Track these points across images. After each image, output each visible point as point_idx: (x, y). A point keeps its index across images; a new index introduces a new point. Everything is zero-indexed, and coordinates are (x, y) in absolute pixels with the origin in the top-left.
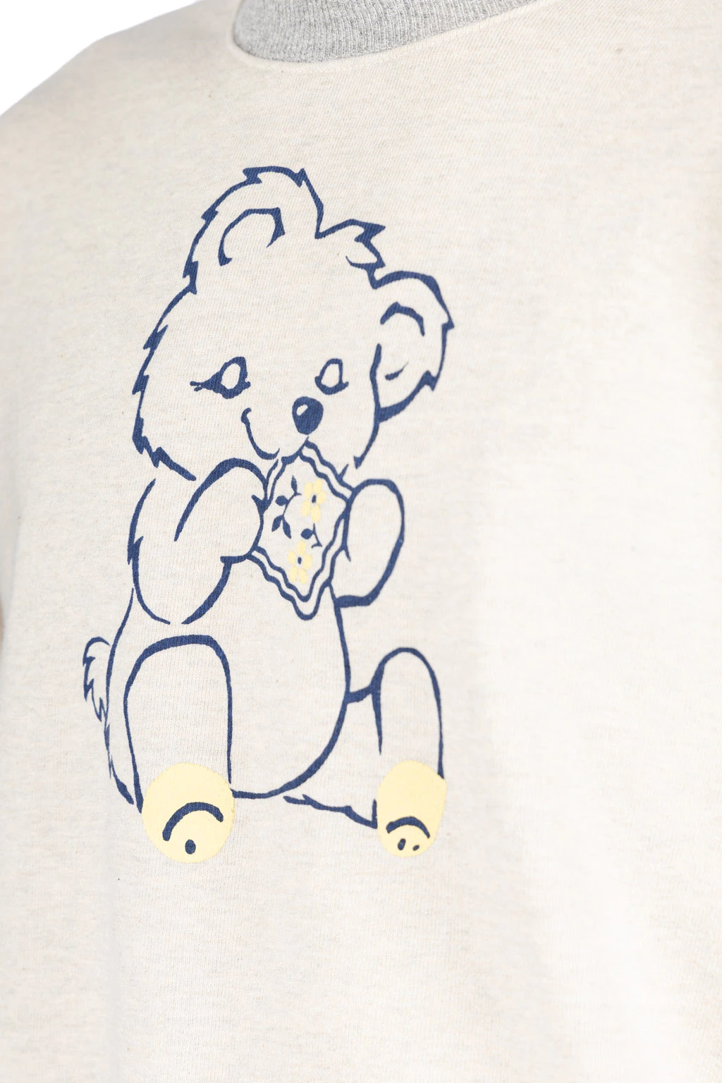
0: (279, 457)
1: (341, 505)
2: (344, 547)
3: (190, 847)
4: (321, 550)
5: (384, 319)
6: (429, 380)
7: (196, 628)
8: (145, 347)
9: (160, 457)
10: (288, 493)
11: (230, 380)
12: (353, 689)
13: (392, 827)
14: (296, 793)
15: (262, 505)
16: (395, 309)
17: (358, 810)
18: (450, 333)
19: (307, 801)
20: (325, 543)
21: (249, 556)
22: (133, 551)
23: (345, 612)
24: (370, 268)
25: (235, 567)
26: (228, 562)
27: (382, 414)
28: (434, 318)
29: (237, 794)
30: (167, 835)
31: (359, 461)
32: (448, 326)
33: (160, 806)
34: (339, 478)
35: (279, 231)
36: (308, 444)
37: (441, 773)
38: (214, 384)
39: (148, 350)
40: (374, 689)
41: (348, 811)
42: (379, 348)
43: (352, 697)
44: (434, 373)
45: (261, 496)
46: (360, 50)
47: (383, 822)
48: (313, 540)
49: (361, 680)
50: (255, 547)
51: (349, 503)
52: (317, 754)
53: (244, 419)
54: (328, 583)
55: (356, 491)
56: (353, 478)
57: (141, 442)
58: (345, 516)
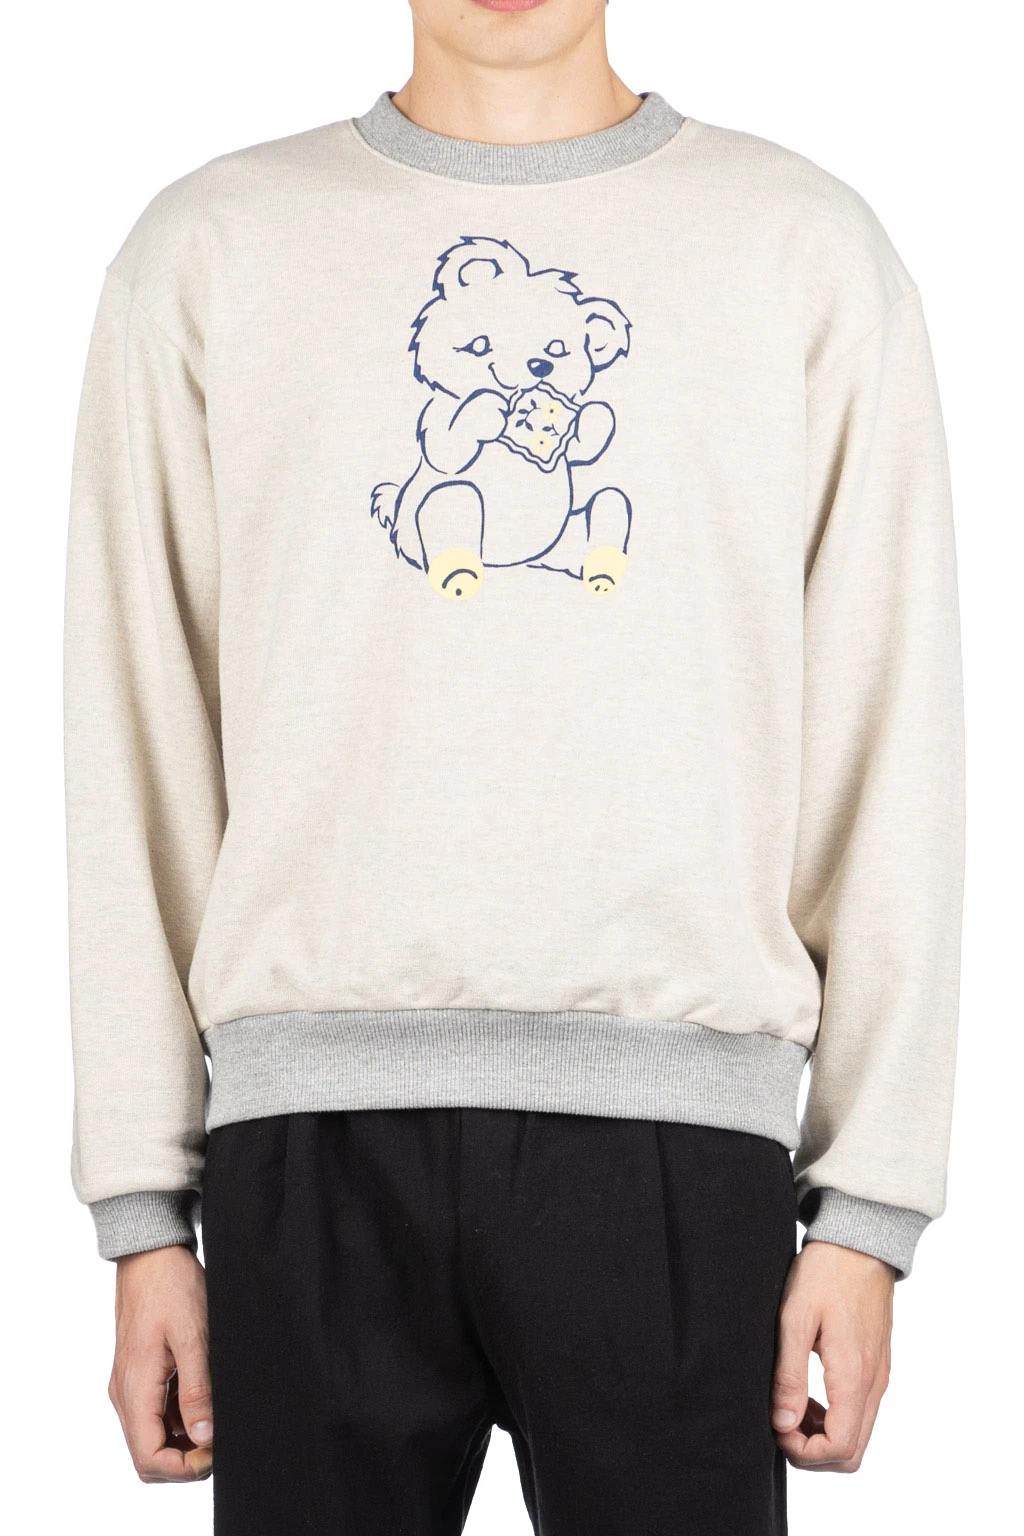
0: (519, 389)
1: (574, 414)
2: (576, 435)
3: (459, 592)
4: (559, 437)
5: (588, 321)
6: (622, 352)
7: (463, 477)
8: (413, 326)
9: (435, 386)
10: (529, 407)
11: (479, 346)
12: (573, 509)
13: (592, 579)
14: (537, 563)
15: (507, 414)
16: (593, 316)
17: (572, 571)
18: (630, 330)
19: (544, 566)
20: (561, 434)
21: (497, 440)
22: (421, 435)
23: (573, 468)
24: (574, 295)
25: (485, 445)
26: (482, 443)
27: (595, 369)
28: (620, 322)
29: (485, 565)
30: (444, 585)
31: (583, 393)
32: (628, 326)
33: (439, 570)
34: (571, 401)
35: (499, 271)
36: (542, 382)
37: (625, 551)
38: (469, 348)
39: (415, 329)
40: (588, 509)
41: (567, 571)
42: (587, 336)
43: (572, 513)
44: (625, 349)
45: (505, 408)
46: (525, 181)
47: (587, 576)
48: (552, 432)
49: (579, 504)
50: (502, 435)
51: (578, 414)
52: (551, 543)
53: (490, 367)
54: (564, 454)
55: (582, 407)
56: (580, 400)
57: (421, 378)
58: (577, 419)
